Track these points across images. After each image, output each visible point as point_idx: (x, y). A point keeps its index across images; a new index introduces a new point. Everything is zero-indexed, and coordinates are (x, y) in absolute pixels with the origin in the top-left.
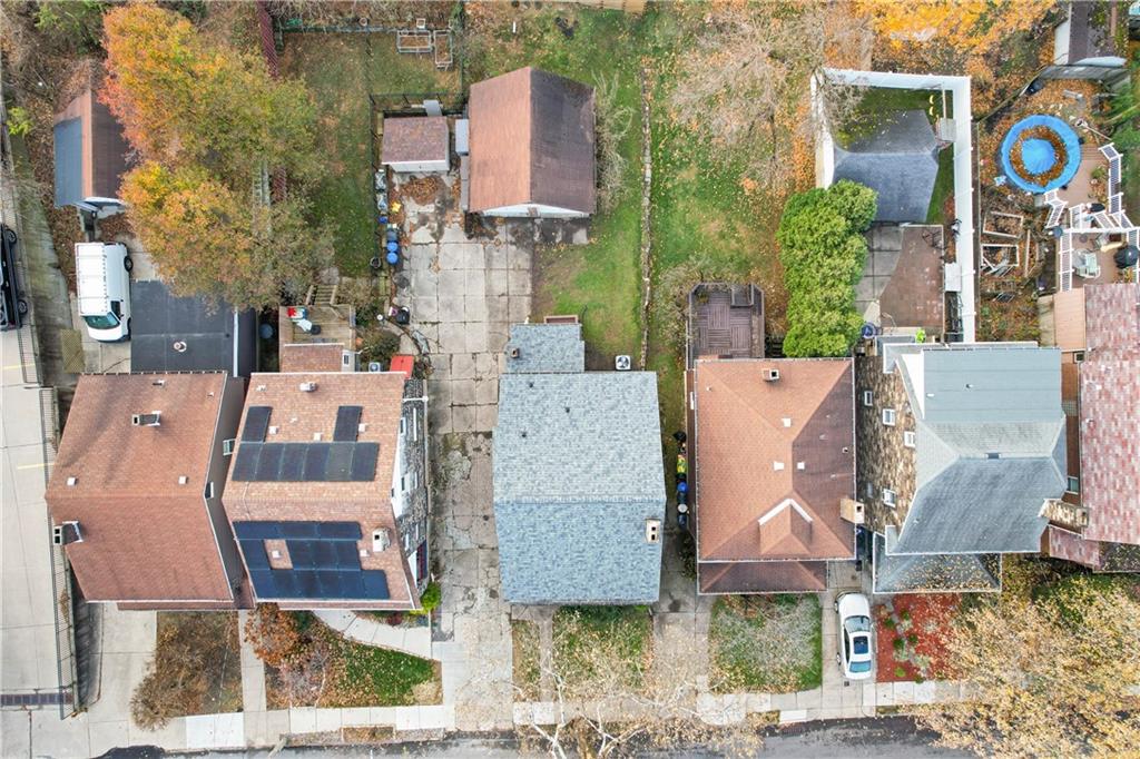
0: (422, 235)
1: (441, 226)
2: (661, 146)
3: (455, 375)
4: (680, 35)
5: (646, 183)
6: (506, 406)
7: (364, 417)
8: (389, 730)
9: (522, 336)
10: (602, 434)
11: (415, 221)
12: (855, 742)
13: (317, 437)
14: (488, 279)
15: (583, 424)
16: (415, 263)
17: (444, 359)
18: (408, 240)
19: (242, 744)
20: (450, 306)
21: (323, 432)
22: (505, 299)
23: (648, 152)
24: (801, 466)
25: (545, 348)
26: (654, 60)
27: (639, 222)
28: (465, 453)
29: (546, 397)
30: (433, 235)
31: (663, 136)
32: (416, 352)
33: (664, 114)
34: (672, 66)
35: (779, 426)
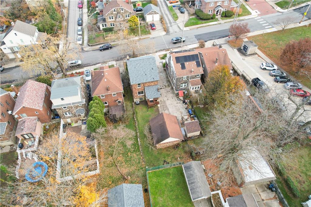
0: (186, 117)
1: (182, 120)
2: (137, 148)
3: (171, 96)
4: (136, 173)
5: (139, 138)
6: (157, 74)
7: (181, 68)
8: (166, 51)
9: (158, 95)
10: (139, 71)
11: (188, 119)
12: (88, 64)
13: (187, 63)
14: (169, 112)
15: (143, 72)
16: (186, 112)
17: (173, 98)
18: (188, 116)
19: (188, 46)
20: (175, 106)
21: (187, 64)
22: (165, 109)
23: (140, 145)
24: (103, 74)
25: (153, 93)
26: (142, 166)
27: (139, 129)
28: (165, 85)
29: (150, 77)
30: (183, 118)
31: (137, 150)
32: (179, 98)
33: (137, 155)
34: (137, 166)
35: (107, 79)
